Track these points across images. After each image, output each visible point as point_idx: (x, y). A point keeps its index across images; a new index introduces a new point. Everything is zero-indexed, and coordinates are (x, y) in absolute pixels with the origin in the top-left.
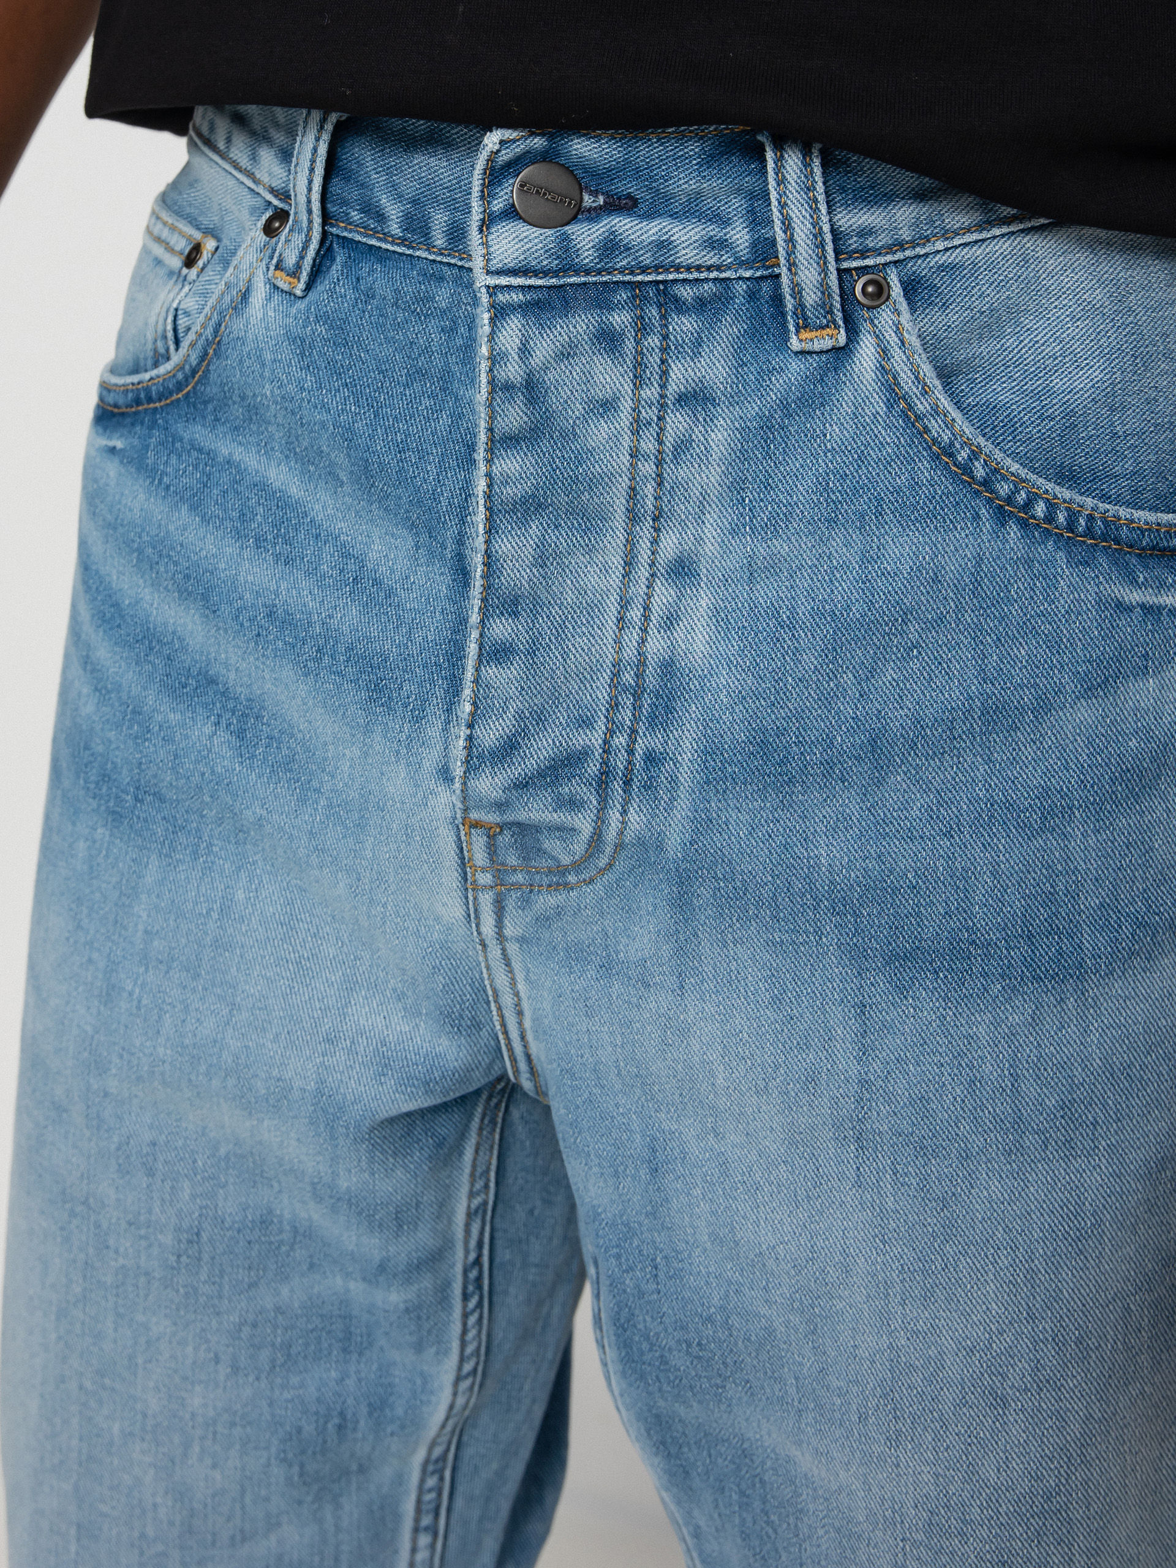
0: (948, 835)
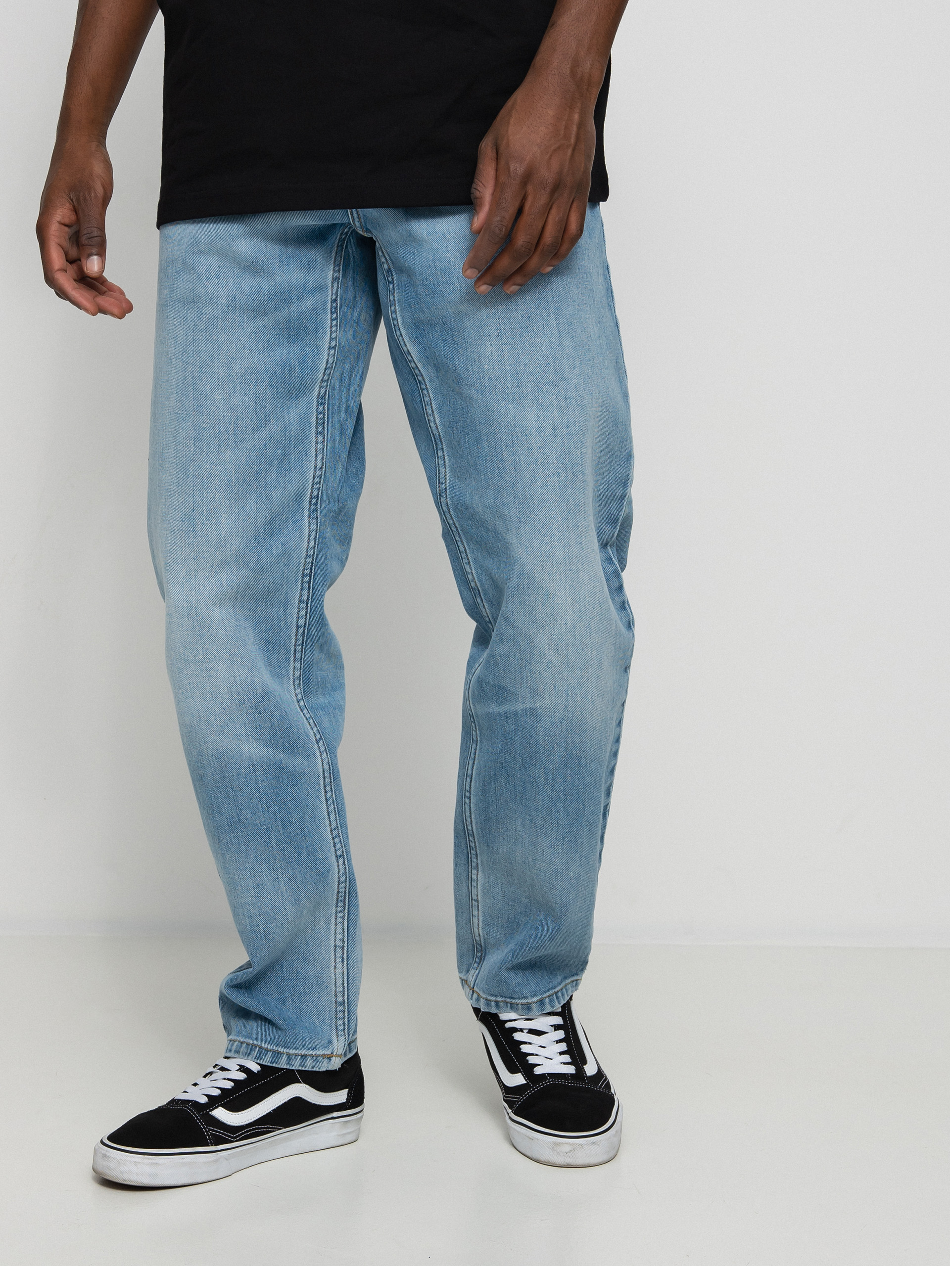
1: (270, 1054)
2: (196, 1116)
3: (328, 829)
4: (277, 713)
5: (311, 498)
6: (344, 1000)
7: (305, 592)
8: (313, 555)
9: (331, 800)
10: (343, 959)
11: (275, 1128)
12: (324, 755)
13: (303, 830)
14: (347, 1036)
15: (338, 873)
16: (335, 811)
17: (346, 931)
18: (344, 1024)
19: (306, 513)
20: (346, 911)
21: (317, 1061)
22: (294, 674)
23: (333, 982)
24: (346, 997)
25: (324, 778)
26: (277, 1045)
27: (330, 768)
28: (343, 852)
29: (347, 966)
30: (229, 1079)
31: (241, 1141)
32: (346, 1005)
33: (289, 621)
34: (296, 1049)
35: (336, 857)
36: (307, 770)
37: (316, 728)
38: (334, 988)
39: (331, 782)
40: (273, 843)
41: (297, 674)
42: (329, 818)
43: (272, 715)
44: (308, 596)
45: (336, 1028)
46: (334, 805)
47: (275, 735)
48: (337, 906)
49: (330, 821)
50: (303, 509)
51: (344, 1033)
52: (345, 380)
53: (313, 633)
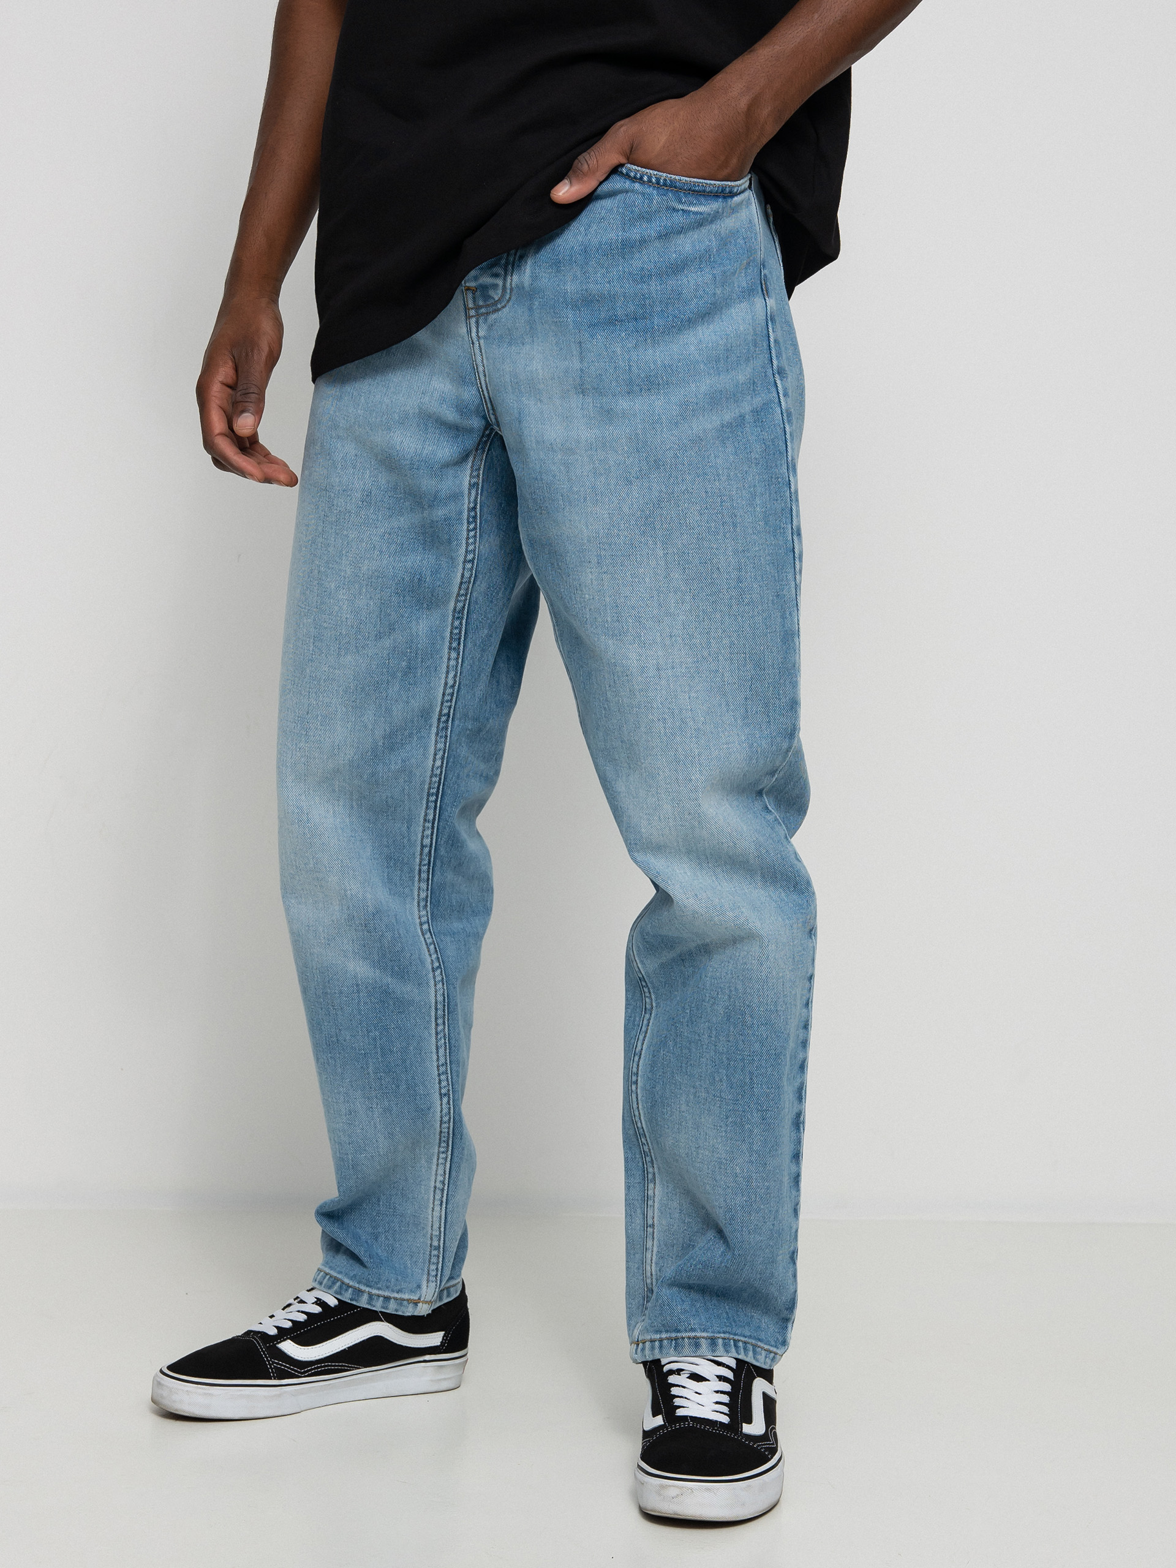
0: (609, 282)
1: (350, 1290)
2: (261, 1347)
3: (435, 1064)
4: (389, 935)
5: (440, 715)
6: (439, 1245)
7: (431, 812)
8: (441, 774)
9: (442, 1034)
10: (442, 1202)
11: (352, 1367)
12: (440, 985)
13: (404, 1061)
14: (438, 1282)
15: (441, 1112)
16: (446, 1046)
17: (447, 1172)
18: (437, 1269)
19: (434, 730)
20: (450, 1153)
21: (401, 1305)
22: (419, 895)
23: (430, 1225)
24: (442, 1242)
25: (436, 1009)
26: (359, 1282)
27: (444, 1000)
28: (449, 1090)
29: (446, 1210)
30: (303, 1312)
31: (310, 1377)
32: (441, 1250)
33: (413, 838)
34: (379, 1289)
35: (441, 1094)
36: (417, 999)
37: (436, 955)
38: (430, 1231)
39: (444, 1015)
40: (370, 1070)
41: (423, 895)
42: (437, 1053)
43: (382, 936)
44: (435, 816)
45: (428, 1273)
46: (445, 1040)
47: (384, 955)
48: (439, 1147)
49: (438, 1056)
50: (431, 726)
51: (436, 1279)
52: (492, 594)
53: (442, 853)
